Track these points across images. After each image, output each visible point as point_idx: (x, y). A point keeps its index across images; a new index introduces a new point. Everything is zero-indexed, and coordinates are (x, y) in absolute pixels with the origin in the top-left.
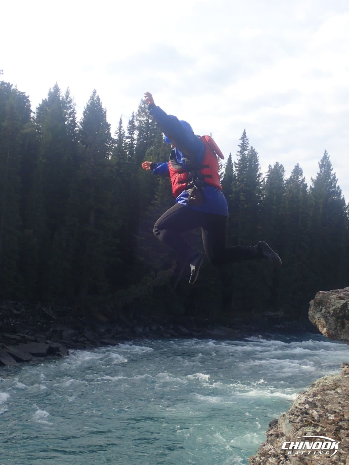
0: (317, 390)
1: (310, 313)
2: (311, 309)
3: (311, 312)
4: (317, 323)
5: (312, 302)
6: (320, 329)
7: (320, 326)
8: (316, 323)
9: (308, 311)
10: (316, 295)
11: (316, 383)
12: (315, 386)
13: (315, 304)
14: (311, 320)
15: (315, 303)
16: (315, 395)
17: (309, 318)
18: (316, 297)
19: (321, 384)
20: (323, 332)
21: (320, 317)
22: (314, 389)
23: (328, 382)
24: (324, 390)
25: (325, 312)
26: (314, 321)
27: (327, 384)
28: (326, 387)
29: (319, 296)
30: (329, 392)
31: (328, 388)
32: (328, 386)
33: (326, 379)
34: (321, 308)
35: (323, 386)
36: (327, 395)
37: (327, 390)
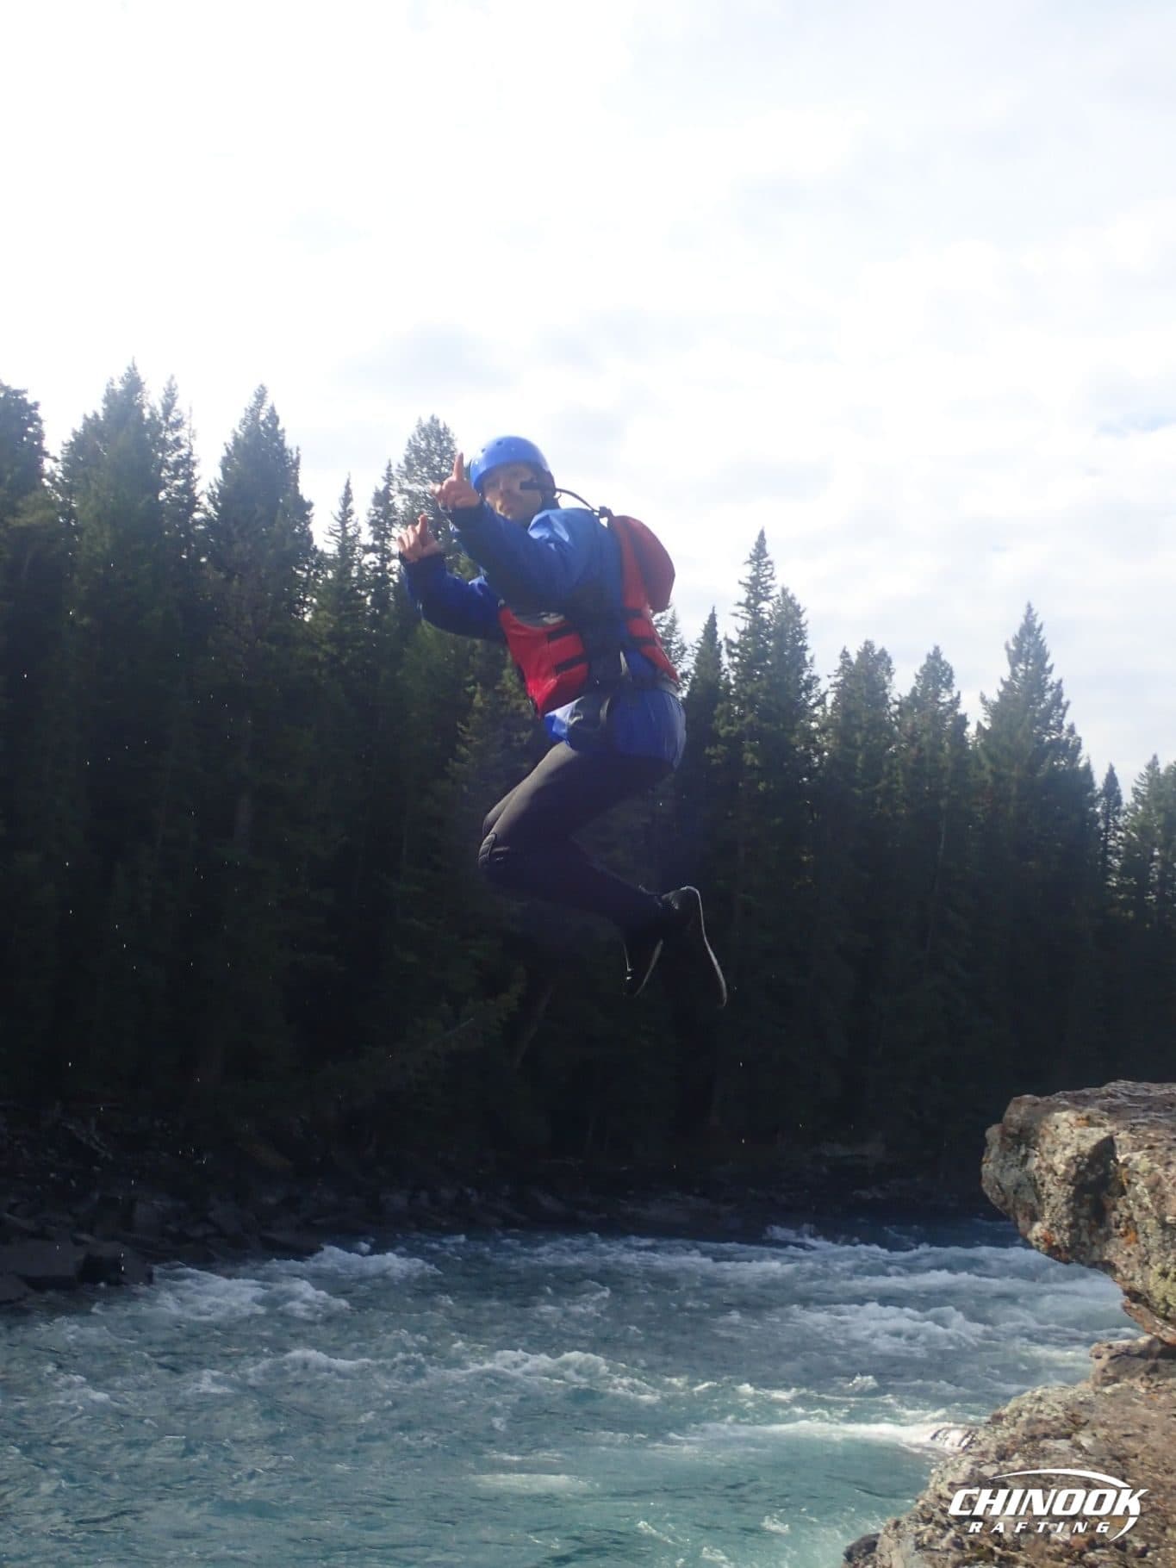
0: (1012, 1436)
1: (989, 1168)
2: (992, 1156)
3: (991, 1166)
4: (1009, 1206)
5: (993, 1133)
6: (1019, 1223)
7: (1020, 1215)
8: (1005, 1203)
9: (980, 1163)
10: (1011, 1107)
11: (1006, 1411)
12: (1004, 1423)
13: (1003, 1140)
14: (989, 1194)
15: (1004, 1133)
16: (1003, 1455)
17: (984, 1185)
18: (1007, 1116)
19: (1025, 1415)
20: (1032, 1236)
21: (1019, 1185)
22: (999, 1433)
23: (1048, 1411)
24: (1033, 1438)
25: (1039, 1168)
26: (1002, 1198)
27: (1044, 1417)
28: (1041, 1429)
29: (1017, 1112)
30: (1050, 1444)
31: (1048, 1430)
32: (1047, 1423)
33: (1040, 1399)
34: (1023, 1152)
35: (1029, 1422)
36: (1044, 1454)
37: (1046, 1436)
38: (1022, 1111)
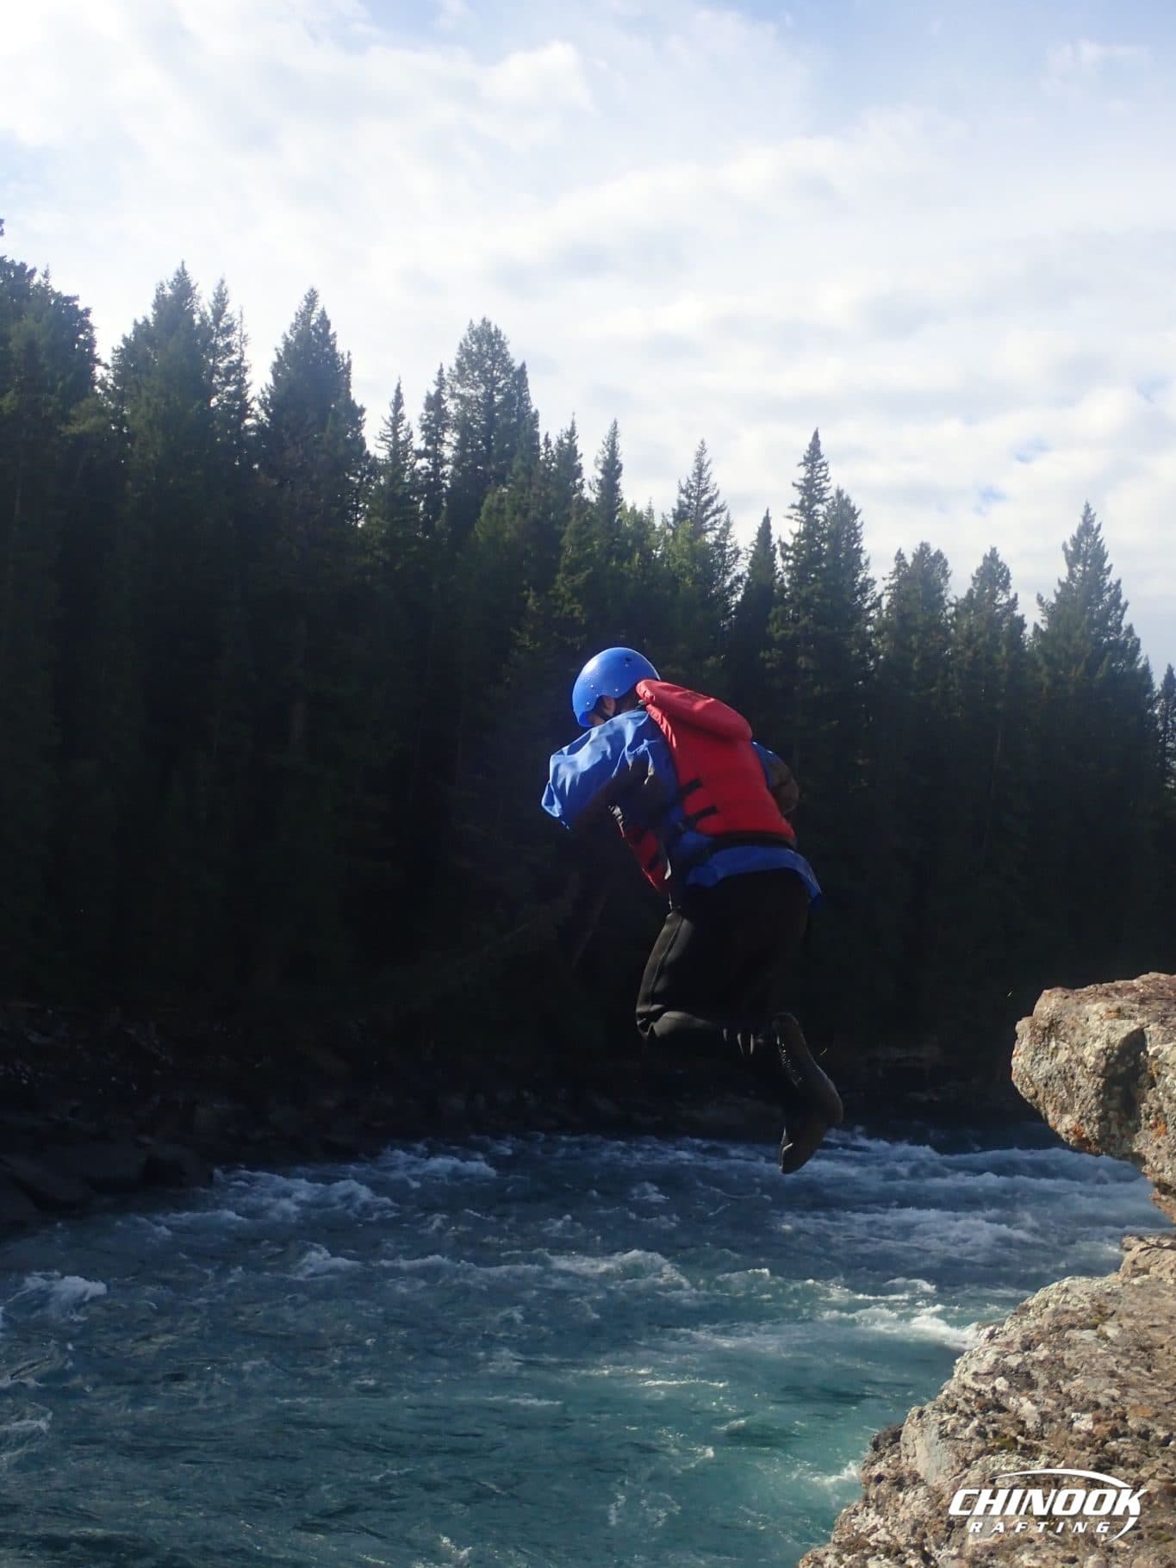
0: (1037, 1327)
1: (1020, 1060)
2: (1022, 1050)
3: (1021, 1060)
4: (1040, 1098)
5: (1023, 1026)
6: (1050, 1117)
7: (1050, 1108)
8: (1035, 1096)
9: (1010, 1057)
10: (1039, 1003)
11: (1031, 1302)
12: (1031, 1314)
13: (1034, 1034)
14: (1019, 1087)
15: (1033, 1025)
16: (1028, 1345)
17: (1013, 1078)
18: (1037, 1008)
19: (1052, 1306)
20: (1060, 1129)
21: (1050, 1078)
22: (1025, 1323)
23: (1074, 1301)
24: (1059, 1328)
25: (1069, 1060)
26: (1032, 1091)
27: (1070, 1307)
28: (1067, 1319)
29: (1049, 1003)
30: (1075, 1334)
31: (1075, 1321)
32: (1074, 1313)
33: (1067, 1290)
34: (1053, 1044)
35: (1055, 1313)
36: (1069, 1344)
37: (1072, 1326)
38: (1053, 1005)
